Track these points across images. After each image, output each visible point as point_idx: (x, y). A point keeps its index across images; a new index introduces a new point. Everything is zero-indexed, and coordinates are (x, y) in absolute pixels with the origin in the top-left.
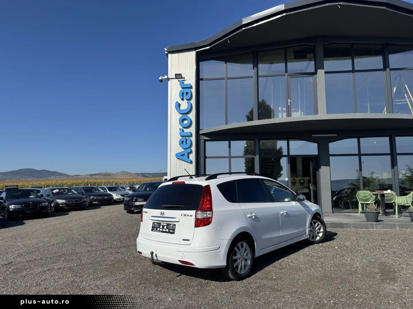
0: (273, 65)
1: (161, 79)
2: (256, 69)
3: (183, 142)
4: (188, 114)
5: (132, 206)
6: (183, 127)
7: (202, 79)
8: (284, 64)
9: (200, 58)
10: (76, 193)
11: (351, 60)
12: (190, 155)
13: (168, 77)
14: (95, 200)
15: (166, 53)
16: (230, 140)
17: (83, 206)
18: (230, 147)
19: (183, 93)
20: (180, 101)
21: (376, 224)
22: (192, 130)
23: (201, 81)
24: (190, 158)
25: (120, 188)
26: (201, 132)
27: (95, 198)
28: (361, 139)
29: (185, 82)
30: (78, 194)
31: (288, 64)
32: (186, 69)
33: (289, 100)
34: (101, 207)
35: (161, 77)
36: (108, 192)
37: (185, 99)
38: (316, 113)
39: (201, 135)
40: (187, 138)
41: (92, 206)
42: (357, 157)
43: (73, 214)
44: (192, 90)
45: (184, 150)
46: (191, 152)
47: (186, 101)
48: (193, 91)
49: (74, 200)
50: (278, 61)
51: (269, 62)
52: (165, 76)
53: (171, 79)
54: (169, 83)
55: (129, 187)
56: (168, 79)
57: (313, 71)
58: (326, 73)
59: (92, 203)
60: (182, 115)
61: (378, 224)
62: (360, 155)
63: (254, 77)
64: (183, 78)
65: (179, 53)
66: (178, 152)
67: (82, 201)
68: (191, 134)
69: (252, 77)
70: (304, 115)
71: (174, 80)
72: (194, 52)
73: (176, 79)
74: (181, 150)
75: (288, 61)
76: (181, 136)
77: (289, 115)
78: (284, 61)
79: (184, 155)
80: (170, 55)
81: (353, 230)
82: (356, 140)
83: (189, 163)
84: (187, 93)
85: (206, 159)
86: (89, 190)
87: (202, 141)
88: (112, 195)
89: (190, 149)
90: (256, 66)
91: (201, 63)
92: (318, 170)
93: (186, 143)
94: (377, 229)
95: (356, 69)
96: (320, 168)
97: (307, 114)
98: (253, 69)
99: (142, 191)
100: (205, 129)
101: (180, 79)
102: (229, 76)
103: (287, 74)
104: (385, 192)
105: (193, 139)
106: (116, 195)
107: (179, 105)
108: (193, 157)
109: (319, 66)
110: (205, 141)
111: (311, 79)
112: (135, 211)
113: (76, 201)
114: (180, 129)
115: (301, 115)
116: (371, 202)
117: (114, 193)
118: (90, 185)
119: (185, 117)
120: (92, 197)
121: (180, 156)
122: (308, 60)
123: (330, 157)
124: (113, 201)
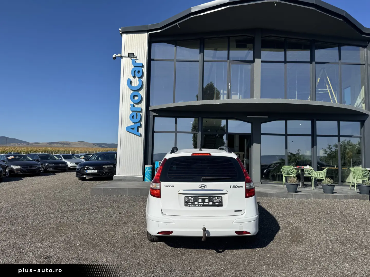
0: (218, 52)
1: (115, 57)
2: (202, 54)
3: (133, 117)
4: (139, 91)
5: (83, 174)
6: (134, 103)
7: (153, 60)
8: (227, 51)
9: (152, 40)
10: (31, 160)
11: (284, 52)
12: (140, 129)
13: (121, 55)
14: (50, 167)
15: (120, 32)
16: (176, 117)
17: (37, 172)
18: (176, 123)
19: (135, 71)
20: (132, 79)
21: (294, 194)
22: (143, 106)
23: (152, 62)
24: (140, 132)
25: (75, 157)
26: (151, 108)
27: (50, 165)
28: (288, 121)
29: (137, 61)
30: (33, 161)
31: (230, 51)
32: (139, 49)
33: (229, 84)
34: (56, 173)
35: (114, 55)
36: (63, 160)
37: (136, 77)
38: (252, 97)
39: (150, 111)
40: (137, 113)
41: (46, 172)
42: (284, 137)
43: (27, 180)
44: (143, 69)
45: (134, 124)
46: (141, 126)
47: (138, 79)
48: (145, 70)
49: (29, 166)
50: (222, 49)
51: (214, 49)
52: (118, 54)
53: (124, 57)
54: (122, 60)
55: (84, 156)
56: (121, 57)
57: (252, 59)
58: (262, 62)
59: (47, 169)
60: (133, 92)
61: (296, 194)
62: (286, 135)
63: (200, 61)
64: (135, 57)
65: (132, 34)
66: (128, 126)
67: (37, 168)
68: (141, 110)
69: (198, 61)
70: (242, 98)
71: (127, 58)
72: (147, 33)
73: (129, 58)
74: (131, 124)
75: (230, 49)
76: (132, 111)
77: (229, 97)
78: (227, 49)
79: (134, 128)
80: (124, 35)
81: (276, 199)
82: (284, 122)
83: (138, 136)
84: (139, 72)
85: (154, 133)
86: (44, 157)
87: (151, 117)
88: (67, 163)
89: (139, 123)
90: (202, 51)
91: (153, 45)
92: (251, 147)
93: (136, 118)
94: (296, 198)
95: (287, 60)
96: (252, 145)
97: (245, 97)
98: (200, 54)
99: (94, 160)
100: (155, 106)
101: (132, 58)
102: (178, 58)
103: (228, 61)
104: (305, 167)
105: (143, 114)
106: (71, 163)
107: (131, 82)
108: (142, 131)
109: (257, 55)
110: (154, 116)
111: (249, 66)
112: (87, 178)
113: (31, 167)
114: (131, 105)
115: (240, 98)
116: (293, 175)
117: (69, 161)
118: (48, 153)
119: (136, 93)
120: (47, 164)
121: (130, 130)
122: (248, 49)
123: (262, 136)
124: (67, 168)
